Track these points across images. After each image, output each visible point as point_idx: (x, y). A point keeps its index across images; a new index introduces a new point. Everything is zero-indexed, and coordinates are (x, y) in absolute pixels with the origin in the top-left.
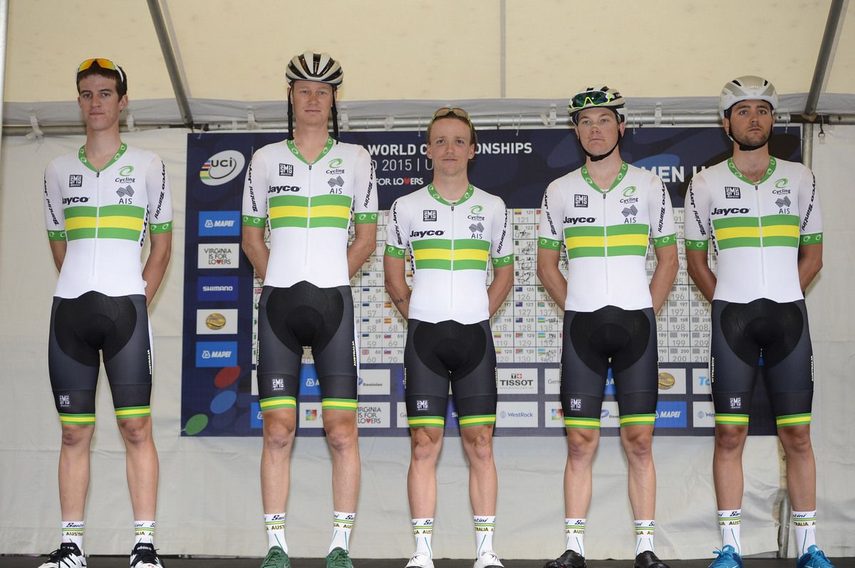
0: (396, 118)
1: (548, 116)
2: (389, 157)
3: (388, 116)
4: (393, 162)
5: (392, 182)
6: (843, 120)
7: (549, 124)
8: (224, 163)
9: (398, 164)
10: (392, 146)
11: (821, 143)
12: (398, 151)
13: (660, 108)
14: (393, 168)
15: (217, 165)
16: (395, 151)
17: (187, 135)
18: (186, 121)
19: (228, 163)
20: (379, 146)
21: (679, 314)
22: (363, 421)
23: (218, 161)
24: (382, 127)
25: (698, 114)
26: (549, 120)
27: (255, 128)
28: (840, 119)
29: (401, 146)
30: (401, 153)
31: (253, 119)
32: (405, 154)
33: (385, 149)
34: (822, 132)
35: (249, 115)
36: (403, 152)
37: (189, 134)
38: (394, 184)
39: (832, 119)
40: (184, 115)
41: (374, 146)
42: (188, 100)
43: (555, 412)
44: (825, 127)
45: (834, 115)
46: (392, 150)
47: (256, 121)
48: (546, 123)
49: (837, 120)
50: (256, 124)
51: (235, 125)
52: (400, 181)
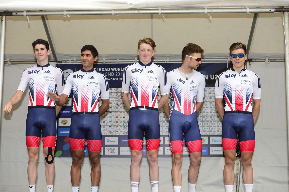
0: (120, 60)
1: (166, 59)
2: (118, 72)
3: (118, 59)
4: (119, 73)
5: (118, 79)
6: (256, 60)
7: (167, 61)
8: (67, 73)
9: (120, 74)
10: (118, 68)
11: (249, 68)
12: (120, 70)
14: (119, 75)
15: (65, 74)
16: (119, 69)
17: (55, 64)
18: (55, 60)
19: (68, 73)
20: (114, 68)
21: (206, 120)
22: (110, 153)
23: (65, 73)
24: (115, 62)
25: (212, 59)
26: (166, 60)
27: (76, 62)
28: (255, 60)
29: (121, 68)
30: (121, 70)
31: (76, 60)
32: (123, 70)
33: (116, 69)
34: (250, 64)
35: (75, 59)
36: (122, 70)
37: (56, 64)
38: (119, 80)
39: (253, 60)
40: (55, 58)
41: (113, 68)
42: (56, 54)
43: (168, 150)
44: (251, 62)
45: (253, 59)
46: (118, 69)
47: (77, 60)
48: (165, 61)
49: (254, 60)
50: (77, 61)
51: (70, 61)
52: (121, 79)
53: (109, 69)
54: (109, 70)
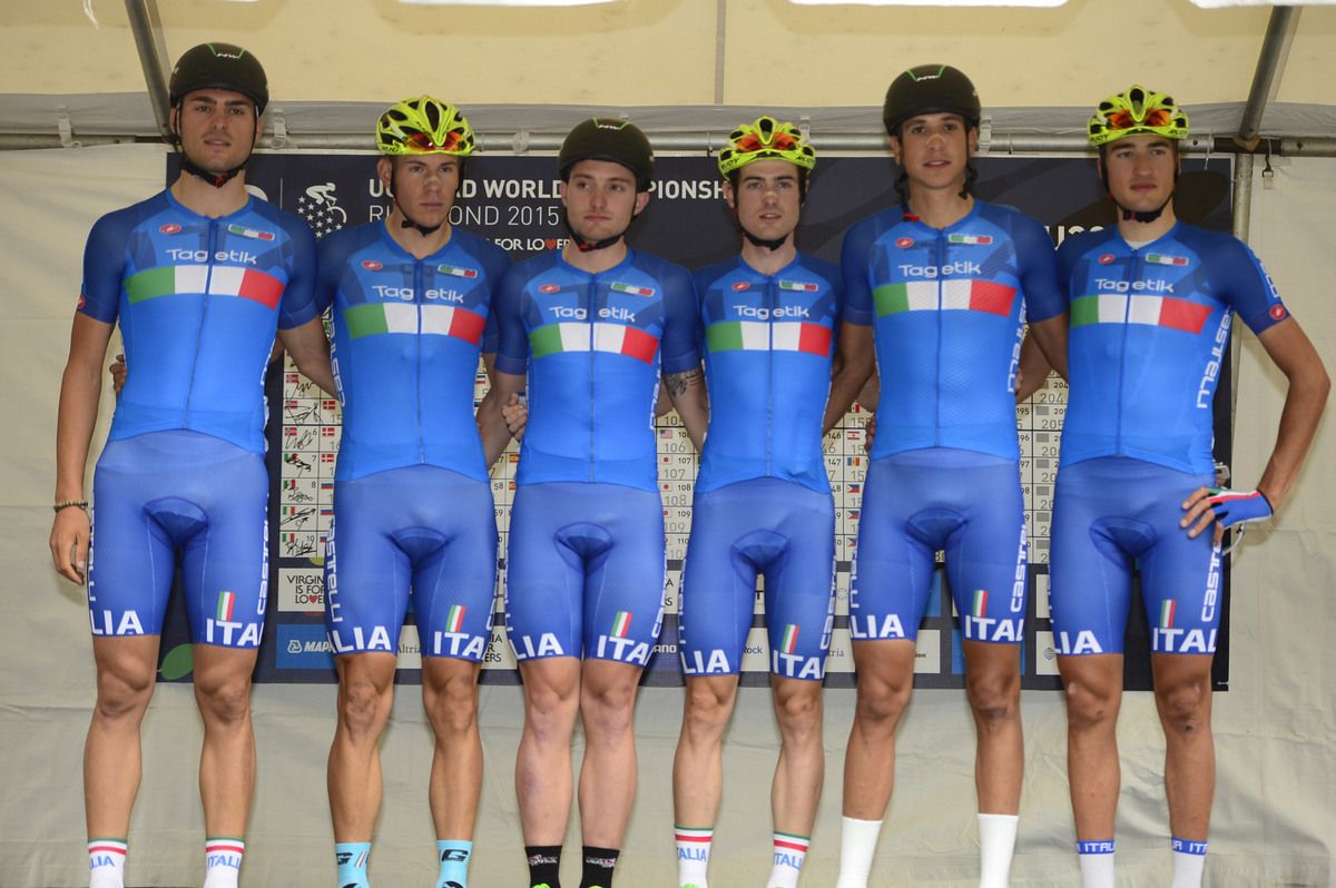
0: (532, 134)
2: (520, 201)
3: (520, 130)
4: (527, 211)
5: (524, 244)
6: (1306, 147)
9: (536, 214)
10: (525, 182)
11: (1265, 188)
12: (536, 191)
13: (989, 126)
14: (527, 220)
16: (531, 190)
17: (165, 155)
18: (164, 132)
20: (503, 182)
24: (509, 148)
25: (1053, 135)
27: (288, 146)
28: (1300, 146)
29: (541, 182)
30: (541, 195)
31: (284, 131)
32: (548, 196)
33: (513, 187)
34: (1268, 169)
35: (276, 123)
36: (544, 193)
37: (169, 154)
38: (529, 248)
39: (1287, 147)
40: (161, 121)
41: (494, 182)
44: (1275, 160)
45: (1290, 139)
46: (525, 189)
47: (288, 133)
49: (1295, 147)
50: (289, 139)
52: (539, 244)
53: (469, 186)
54: (469, 191)
